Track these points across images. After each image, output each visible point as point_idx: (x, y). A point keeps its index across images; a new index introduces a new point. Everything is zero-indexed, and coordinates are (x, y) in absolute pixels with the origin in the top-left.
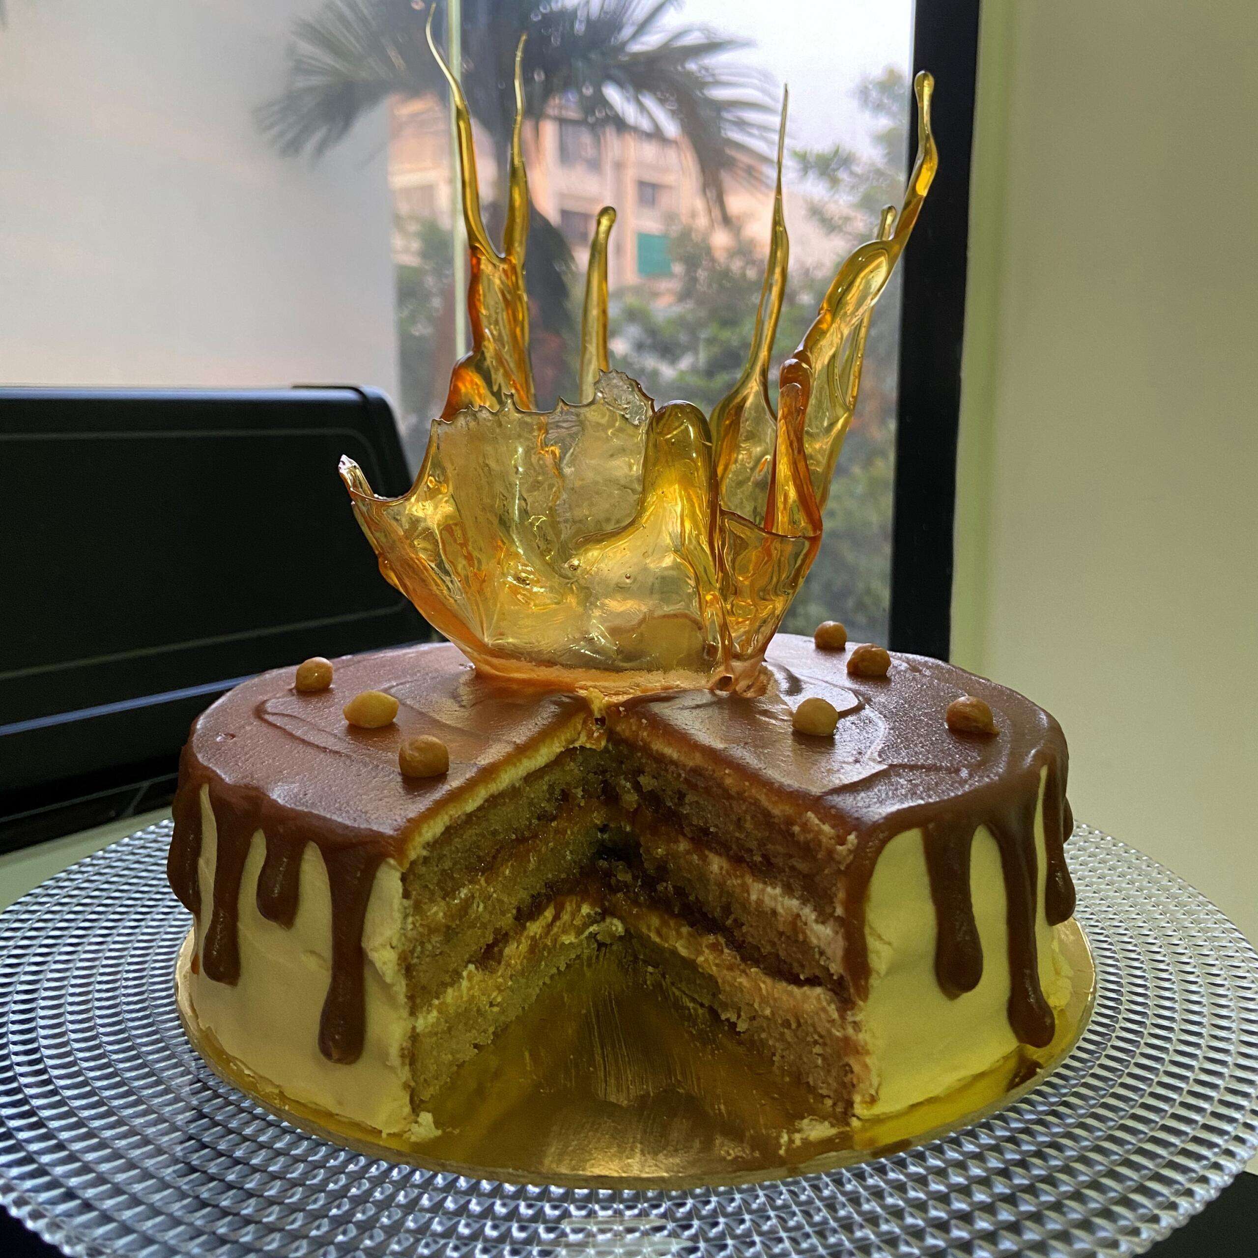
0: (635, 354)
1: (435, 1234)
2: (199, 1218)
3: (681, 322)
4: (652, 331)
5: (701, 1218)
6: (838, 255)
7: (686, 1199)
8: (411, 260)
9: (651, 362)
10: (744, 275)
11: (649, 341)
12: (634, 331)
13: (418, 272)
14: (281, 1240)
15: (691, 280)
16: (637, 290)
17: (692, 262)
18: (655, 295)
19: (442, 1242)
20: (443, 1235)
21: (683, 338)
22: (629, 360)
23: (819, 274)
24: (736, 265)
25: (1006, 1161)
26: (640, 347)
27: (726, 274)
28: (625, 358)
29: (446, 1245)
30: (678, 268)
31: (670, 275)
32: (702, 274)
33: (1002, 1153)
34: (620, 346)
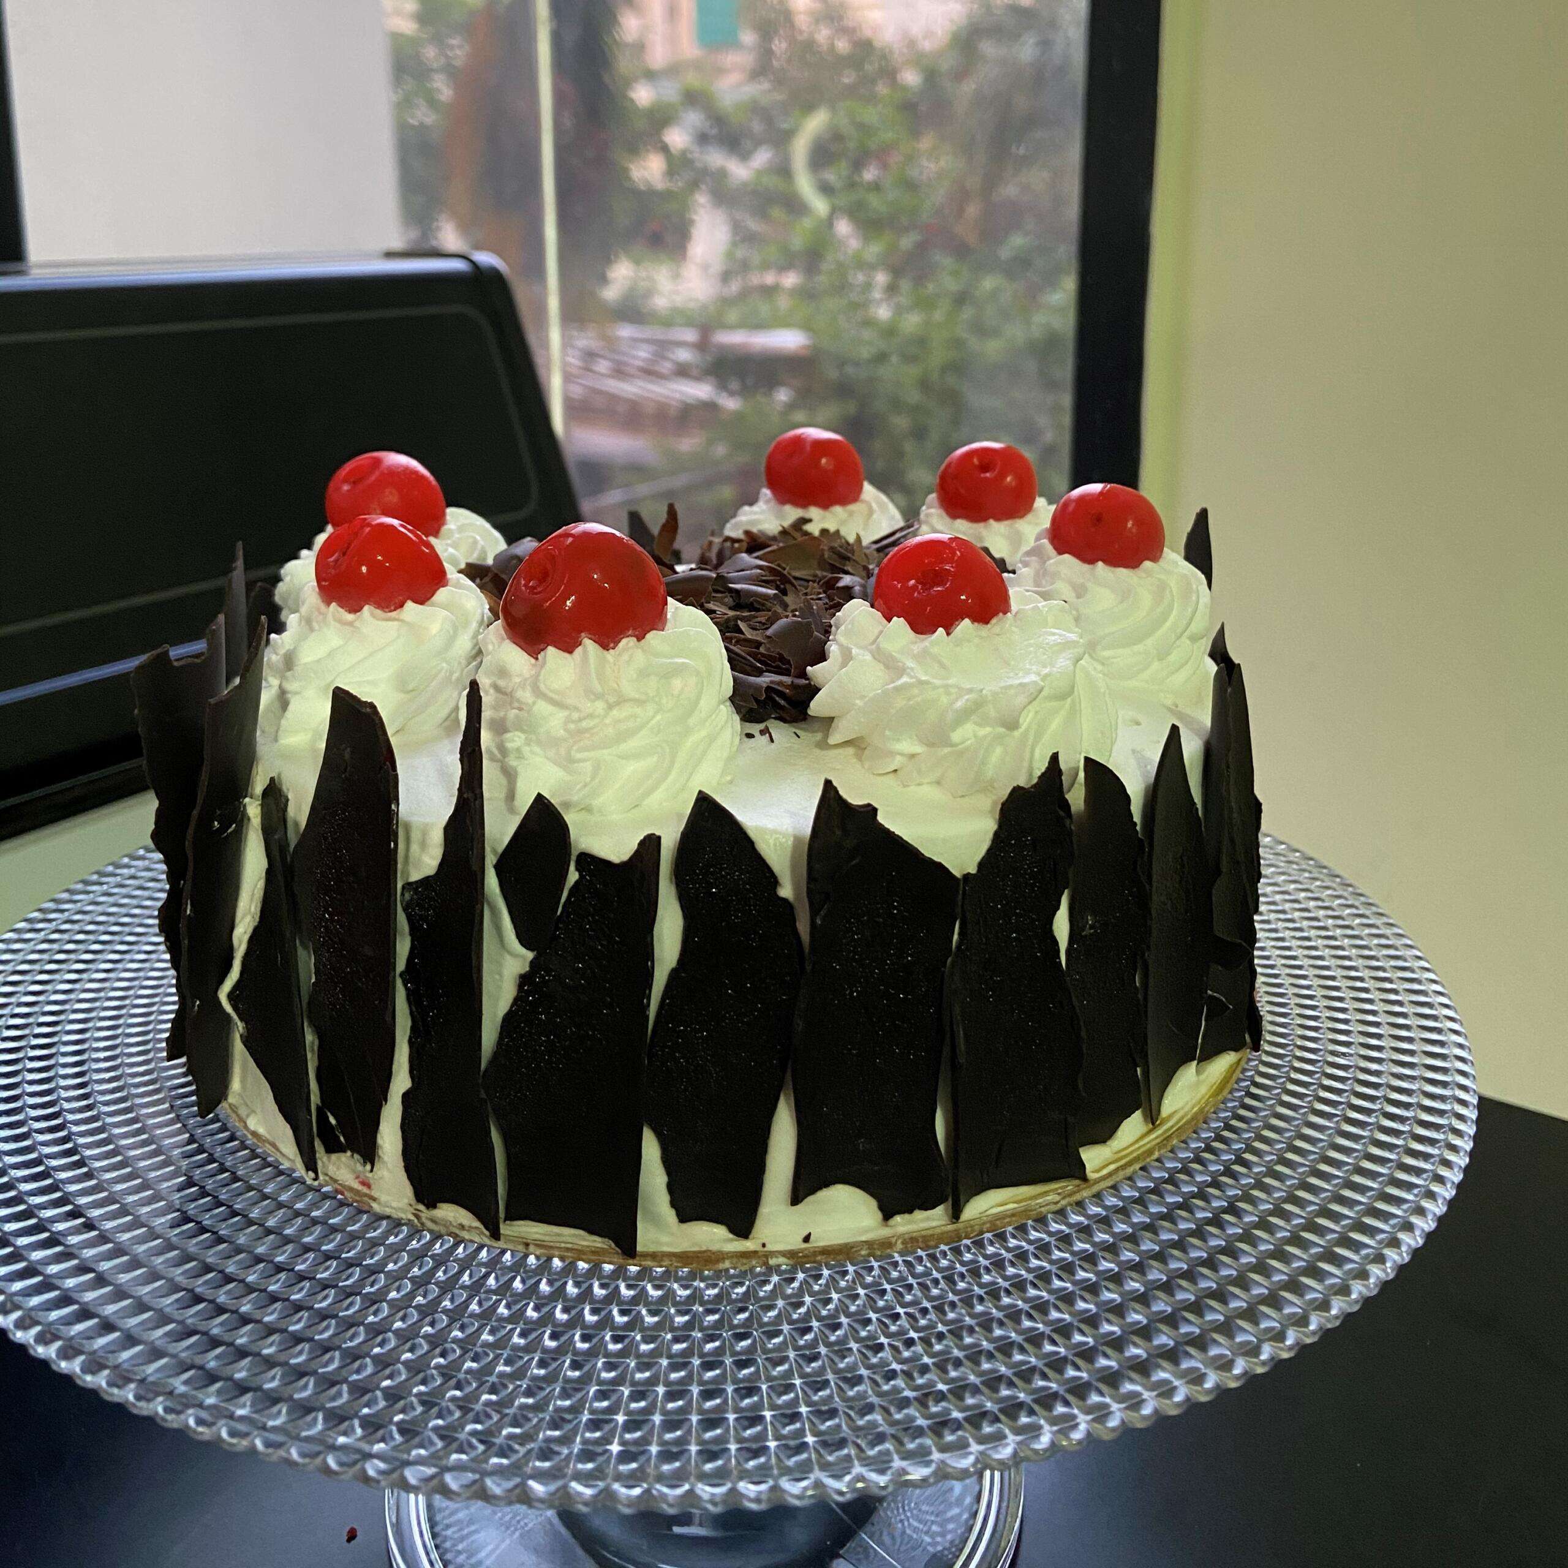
0: (696, 149)
1: (501, 1319)
2: (216, 1326)
3: (755, 108)
4: (718, 119)
5: (785, 1297)
6: (951, 21)
7: (770, 1276)
8: (407, 27)
9: (716, 158)
10: (832, 46)
11: (714, 131)
12: (694, 118)
13: (414, 42)
14: (310, 1352)
15: (766, 54)
16: (697, 65)
17: (766, 31)
18: (720, 71)
19: (510, 1327)
20: (510, 1320)
21: (757, 127)
22: (689, 156)
23: (927, 46)
24: (823, 35)
25: (1161, 1243)
26: (703, 139)
27: (809, 45)
28: (684, 152)
29: (513, 1330)
30: (748, 37)
31: (735, 45)
32: (779, 46)
33: (1156, 1233)
34: (677, 138)
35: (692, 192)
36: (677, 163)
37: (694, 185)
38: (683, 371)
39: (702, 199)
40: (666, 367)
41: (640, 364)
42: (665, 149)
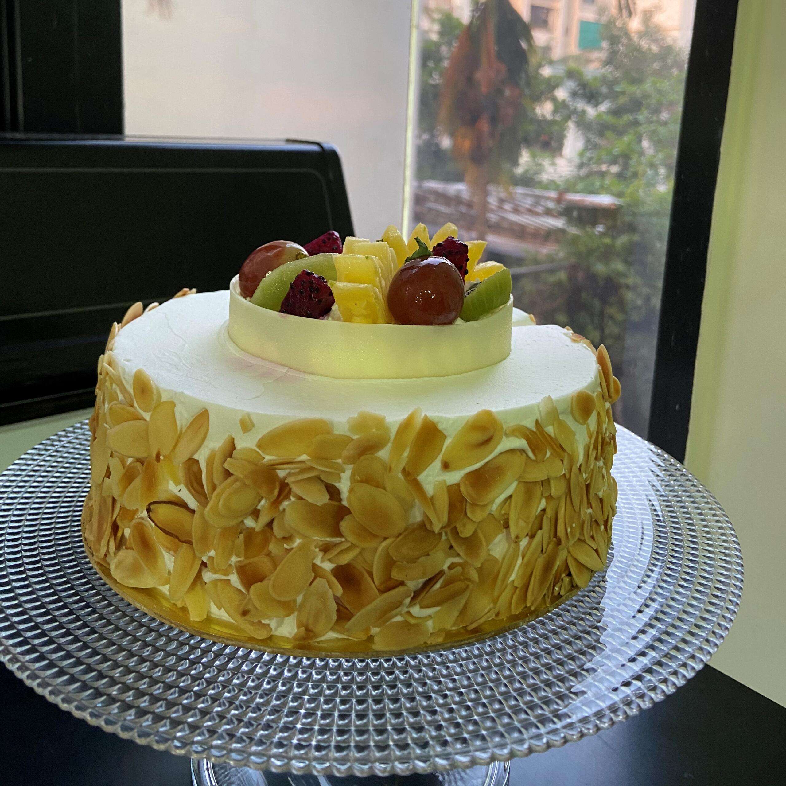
0: (570, 100)
3: (604, 80)
4: (583, 85)
9: (580, 105)
10: (650, 49)
11: (580, 92)
15: (613, 52)
16: (577, 58)
17: (614, 40)
18: (588, 61)
21: (604, 90)
22: (567, 103)
24: (644, 44)
26: (574, 94)
27: (637, 49)
28: (564, 101)
30: (605, 44)
31: (599, 49)
32: (621, 48)
34: (561, 94)
35: (567, 122)
36: (560, 106)
37: (568, 118)
38: (548, 212)
39: (571, 125)
40: (539, 209)
41: (528, 206)
42: (554, 99)
